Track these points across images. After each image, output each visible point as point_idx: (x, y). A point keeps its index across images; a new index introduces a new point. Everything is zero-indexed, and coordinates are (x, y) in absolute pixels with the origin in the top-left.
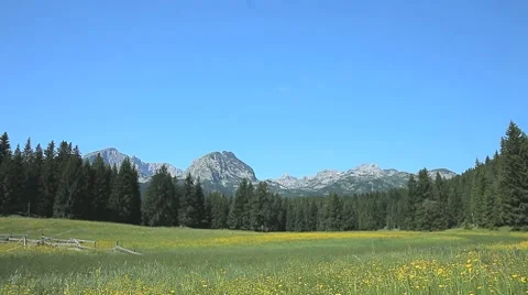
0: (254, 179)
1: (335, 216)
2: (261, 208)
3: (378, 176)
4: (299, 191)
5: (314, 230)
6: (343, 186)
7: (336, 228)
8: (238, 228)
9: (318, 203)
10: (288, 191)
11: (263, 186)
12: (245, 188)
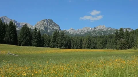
0: (60, 30)
1: (88, 44)
2: (62, 40)
3: (105, 30)
4: (76, 34)
5: (81, 48)
6: (92, 33)
7: (89, 48)
8: (53, 47)
9: (83, 39)
10: (72, 34)
11: (63, 32)
12: (56, 32)
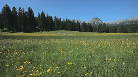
0: (102, 23)
1: (121, 30)
2: (103, 28)
3: (136, 20)
4: (113, 25)
5: (116, 33)
7: (122, 32)
8: (98, 32)
9: (117, 27)
10: (110, 25)
11: (104, 24)
12: (100, 25)
